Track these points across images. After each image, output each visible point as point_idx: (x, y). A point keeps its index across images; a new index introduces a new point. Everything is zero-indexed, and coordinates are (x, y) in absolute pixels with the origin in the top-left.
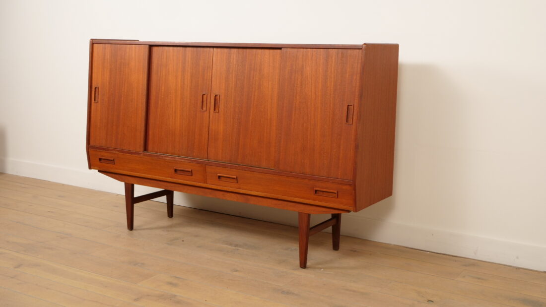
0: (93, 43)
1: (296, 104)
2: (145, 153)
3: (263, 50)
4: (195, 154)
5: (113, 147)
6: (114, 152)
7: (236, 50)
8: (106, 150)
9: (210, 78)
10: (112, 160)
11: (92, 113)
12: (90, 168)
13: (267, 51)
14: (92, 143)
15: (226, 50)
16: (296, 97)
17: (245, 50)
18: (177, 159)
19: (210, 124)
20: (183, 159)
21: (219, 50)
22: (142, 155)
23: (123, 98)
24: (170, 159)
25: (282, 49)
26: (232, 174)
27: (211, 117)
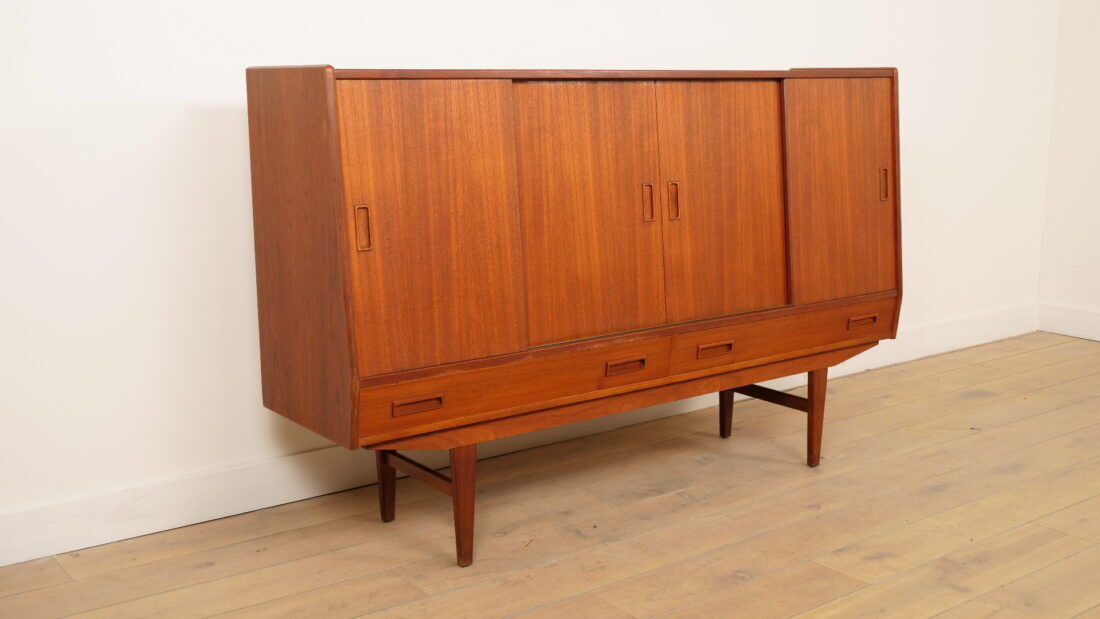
0: (336, 77)
3: (746, 83)
4: (640, 321)
6: (448, 373)
7: (699, 85)
9: (656, 149)
10: (438, 399)
13: (753, 85)
14: (366, 371)
15: (679, 86)
17: (715, 85)
18: (618, 341)
19: (666, 246)
20: (632, 337)
21: (668, 85)
22: (530, 357)
23: (453, 224)
24: (601, 345)
25: (785, 81)
26: (726, 335)
27: (666, 233)
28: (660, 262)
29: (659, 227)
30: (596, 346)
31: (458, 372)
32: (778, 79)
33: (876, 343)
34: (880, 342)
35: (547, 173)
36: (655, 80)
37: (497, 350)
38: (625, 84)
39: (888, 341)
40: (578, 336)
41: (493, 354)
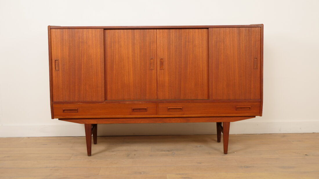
0: (50, 28)
1: (221, 60)
2: (106, 101)
3: (194, 30)
4: (147, 97)
5: (76, 100)
6: (79, 104)
7: (174, 30)
8: (70, 103)
9: (156, 48)
10: (76, 110)
11: (54, 78)
12: (53, 117)
13: (197, 30)
14: (55, 100)
15: (166, 30)
16: (221, 56)
17: (181, 30)
18: (136, 102)
19: (158, 77)
20: (141, 102)
21: (161, 30)
22: (105, 103)
23: (83, 66)
24: (129, 103)
25: (209, 29)
26: (179, 106)
27: (158, 73)
28: (156, 81)
29: (156, 71)
30: (127, 103)
31: (82, 104)
32: (207, 28)
33: (254, 117)
34: (256, 116)
35: (116, 54)
36: (156, 29)
37: (94, 100)
38: (145, 30)
39: (259, 117)
40: (124, 99)
41: (93, 100)
